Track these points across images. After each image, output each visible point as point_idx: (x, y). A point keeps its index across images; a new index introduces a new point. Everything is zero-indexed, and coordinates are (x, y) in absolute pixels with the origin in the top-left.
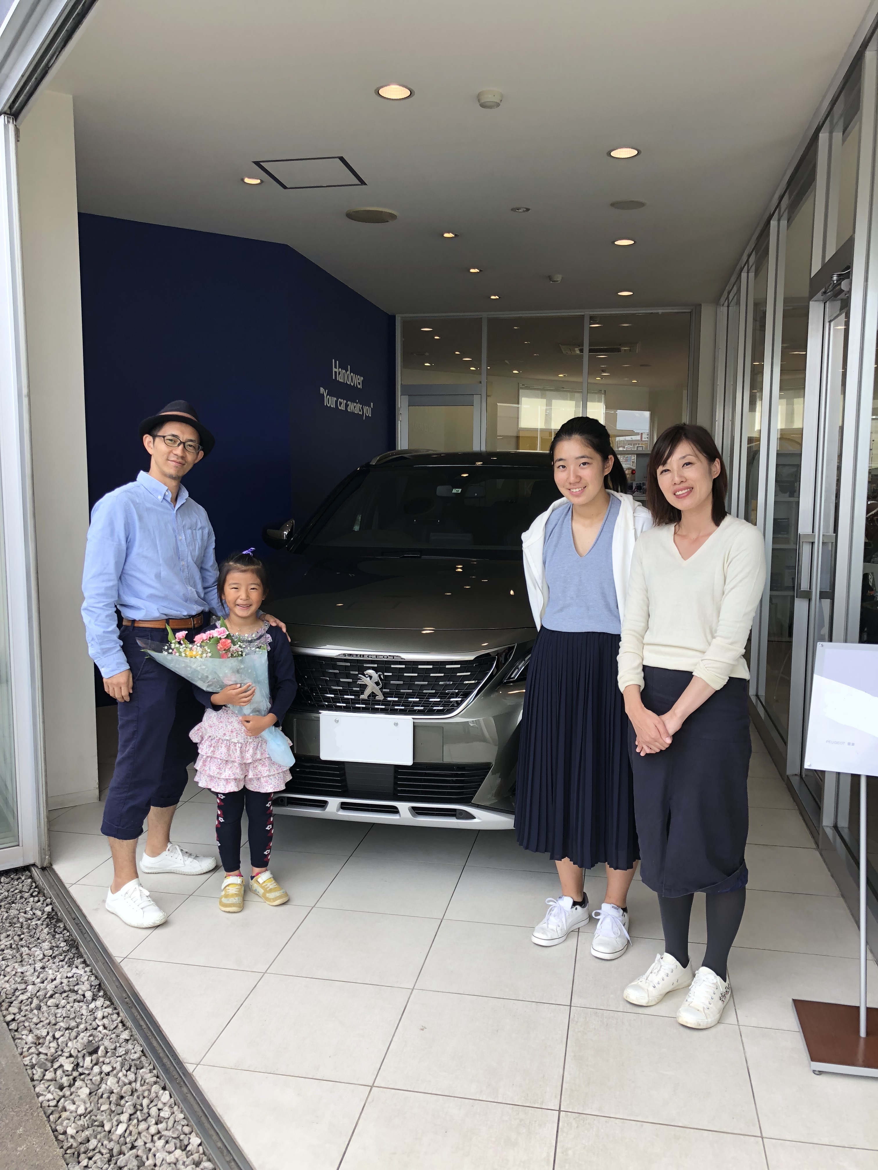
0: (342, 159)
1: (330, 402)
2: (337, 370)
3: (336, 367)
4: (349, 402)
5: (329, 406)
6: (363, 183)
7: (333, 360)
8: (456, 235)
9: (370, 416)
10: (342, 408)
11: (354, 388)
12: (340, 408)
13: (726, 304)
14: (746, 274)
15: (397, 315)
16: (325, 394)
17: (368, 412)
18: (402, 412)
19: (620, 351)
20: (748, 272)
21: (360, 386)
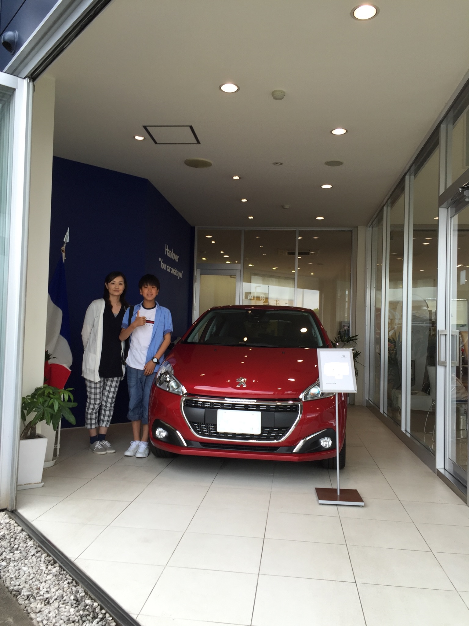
0: (191, 127)
1: (163, 266)
2: (167, 250)
3: (167, 248)
4: (172, 268)
5: (163, 268)
6: (198, 142)
7: (166, 245)
8: (240, 178)
9: (181, 278)
10: (169, 270)
11: (174, 261)
13: (371, 227)
14: (386, 208)
15: (196, 227)
16: (161, 262)
17: (180, 275)
18: (197, 278)
19: (309, 254)
20: (387, 207)
21: (177, 261)
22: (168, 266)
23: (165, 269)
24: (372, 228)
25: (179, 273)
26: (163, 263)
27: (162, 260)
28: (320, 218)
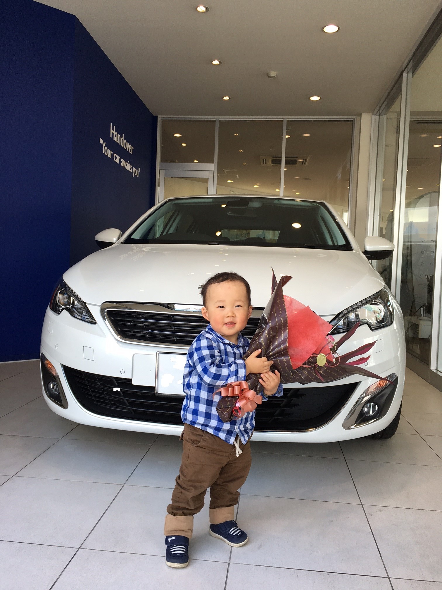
1: (109, 153)
2: (114, 132)
3: (113, 130)
4: (122, 159)
5: (106, 155)
7: (111, 124)
8: (206, 10)
9: (138, 176)
10: (117, 161)
11: (127, 151)
12: (115, 161)
13: (378, 113)
14: (406, 74)
15: (158, 116)
16: (104, 145)
17: (136, 172)
18: (160, 181)
19: (296, 164)
20: (408, 73)
21: (131, 152)
22: (115, 154)
23: (110, 156)
24: (379, 115)
25: (135, 170)
26: (106, 148)
27: (105, 143)
28: (315, 98)
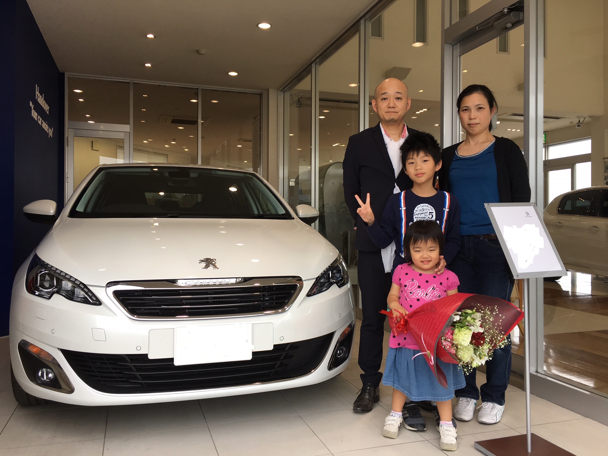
1: (34, 114)
2: (38, 94)
3: (37, 91)
4: (43, 121)
5: (34, 117)
7: (36, 85)
9: (52, 137)
11: (45, 112)
12: (39, 122)
15: (66, 73)
16: (32, 108)
17: (51, 133)
18: (69, 140)
20: (316, 64)
21: (48, 112)
22: (39, 116)
23: (36, 119)
24: (284, 92)
25: (50, 129)
26: (34, 110)
27: (33, 105)
28: (233, 74)
